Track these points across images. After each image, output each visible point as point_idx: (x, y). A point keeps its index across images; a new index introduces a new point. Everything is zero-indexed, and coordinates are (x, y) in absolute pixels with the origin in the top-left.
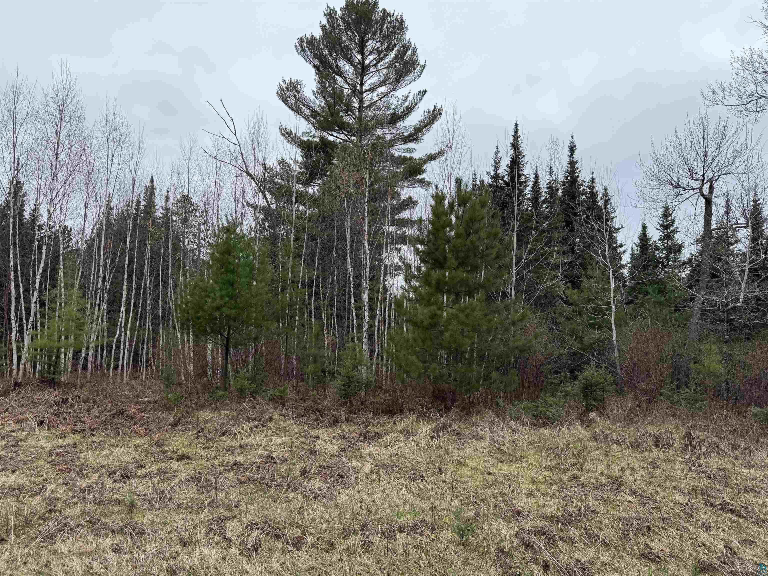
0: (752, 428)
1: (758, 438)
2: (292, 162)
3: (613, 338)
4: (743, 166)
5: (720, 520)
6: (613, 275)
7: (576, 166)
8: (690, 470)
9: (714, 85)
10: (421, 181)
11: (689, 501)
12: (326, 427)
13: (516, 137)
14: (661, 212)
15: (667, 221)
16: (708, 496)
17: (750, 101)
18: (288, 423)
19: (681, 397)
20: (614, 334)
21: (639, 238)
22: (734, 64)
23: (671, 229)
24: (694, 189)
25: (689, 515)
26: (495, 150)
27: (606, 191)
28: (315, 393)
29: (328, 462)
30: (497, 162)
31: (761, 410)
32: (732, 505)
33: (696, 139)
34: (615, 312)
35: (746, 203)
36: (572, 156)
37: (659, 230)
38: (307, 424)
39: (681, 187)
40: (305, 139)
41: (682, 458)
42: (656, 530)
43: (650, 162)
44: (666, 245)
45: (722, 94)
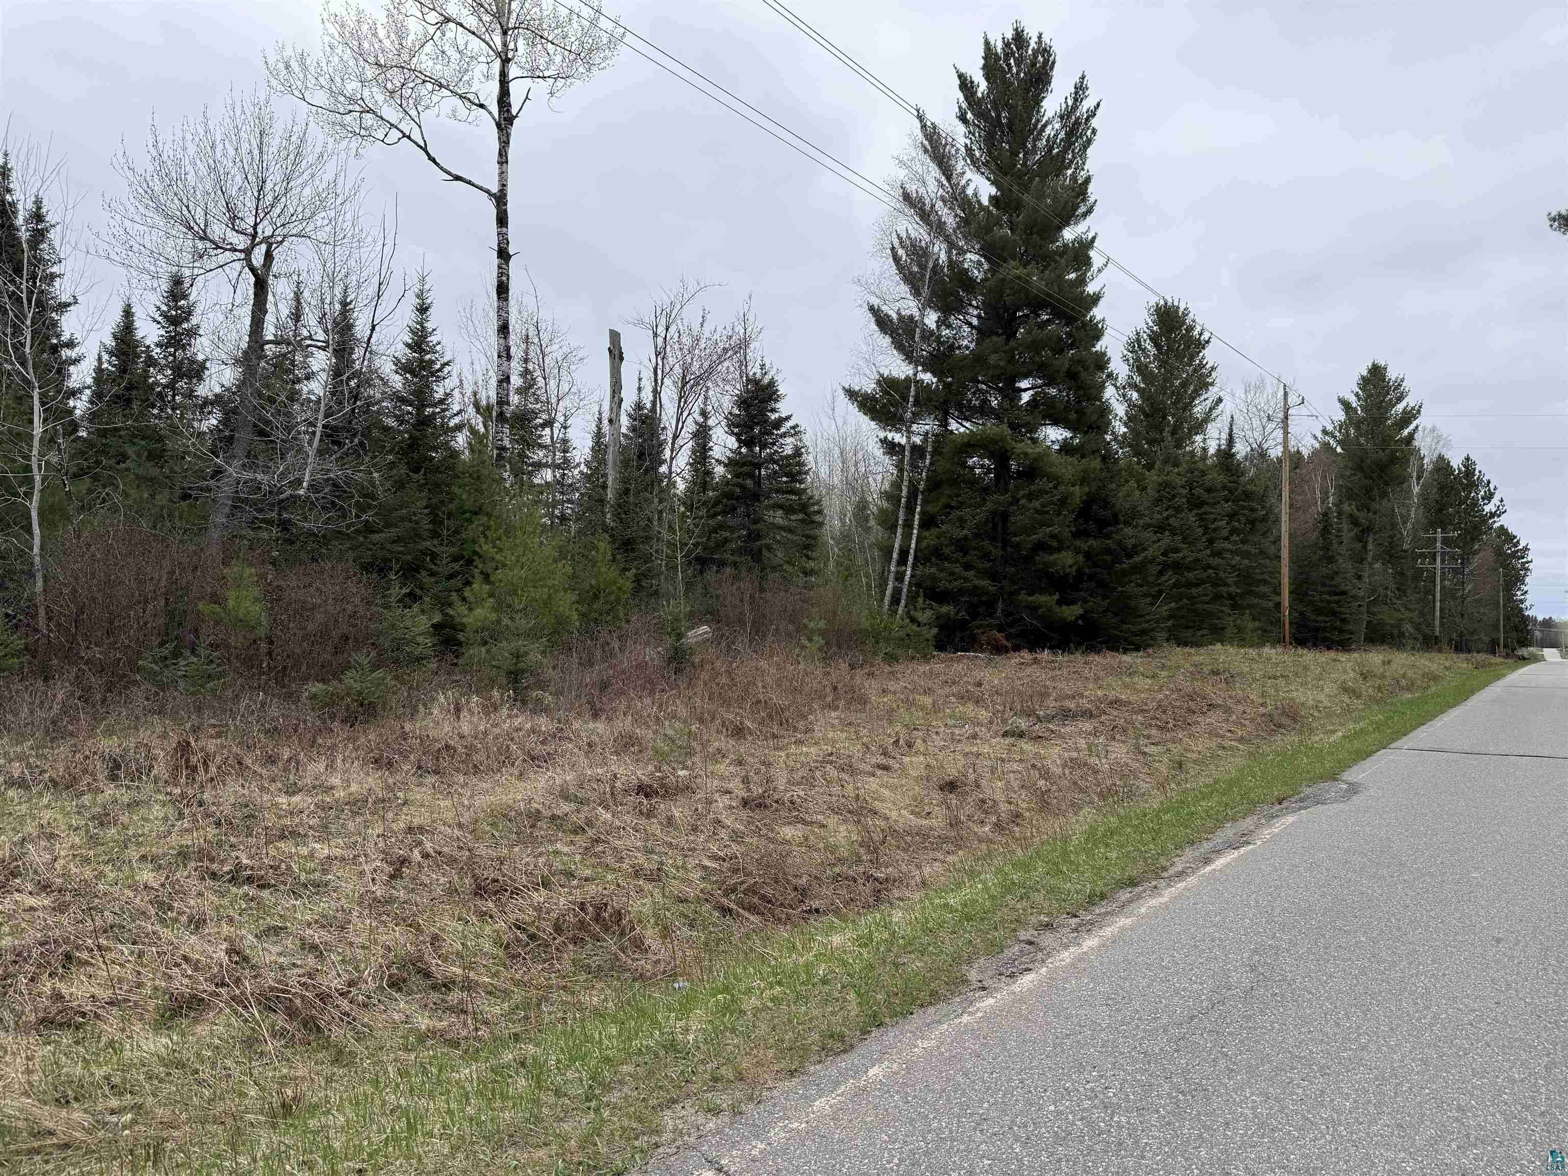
0: (305, 721)
1: (315, 737)
3: (31, 549)
4: (327, 229)
5: (225, 902)
6: (43, 404)
8: (181, 816)
9: (289, 52)
11: (167, 878)
14: (165, 286)
15: (177, 308)
16: (212, 860)
17: (350, 111)
19: (180, 673)
20: (37, 541)
21: (115, 336)
22: (328, 25)
23: (185, 326)
24: (236, 250)
25: (163, 906)
27: (39, 208)
31: (324, 687)
32: (252, 869)
33: (245, 146)
34: (42, 491)
35: (328, 301)
37: (159, 323)
39: (211, 241)
41: (167, 794)
42: (85, 955)
43: (145, 165)
44: (171, 358)
45: (301, 76)
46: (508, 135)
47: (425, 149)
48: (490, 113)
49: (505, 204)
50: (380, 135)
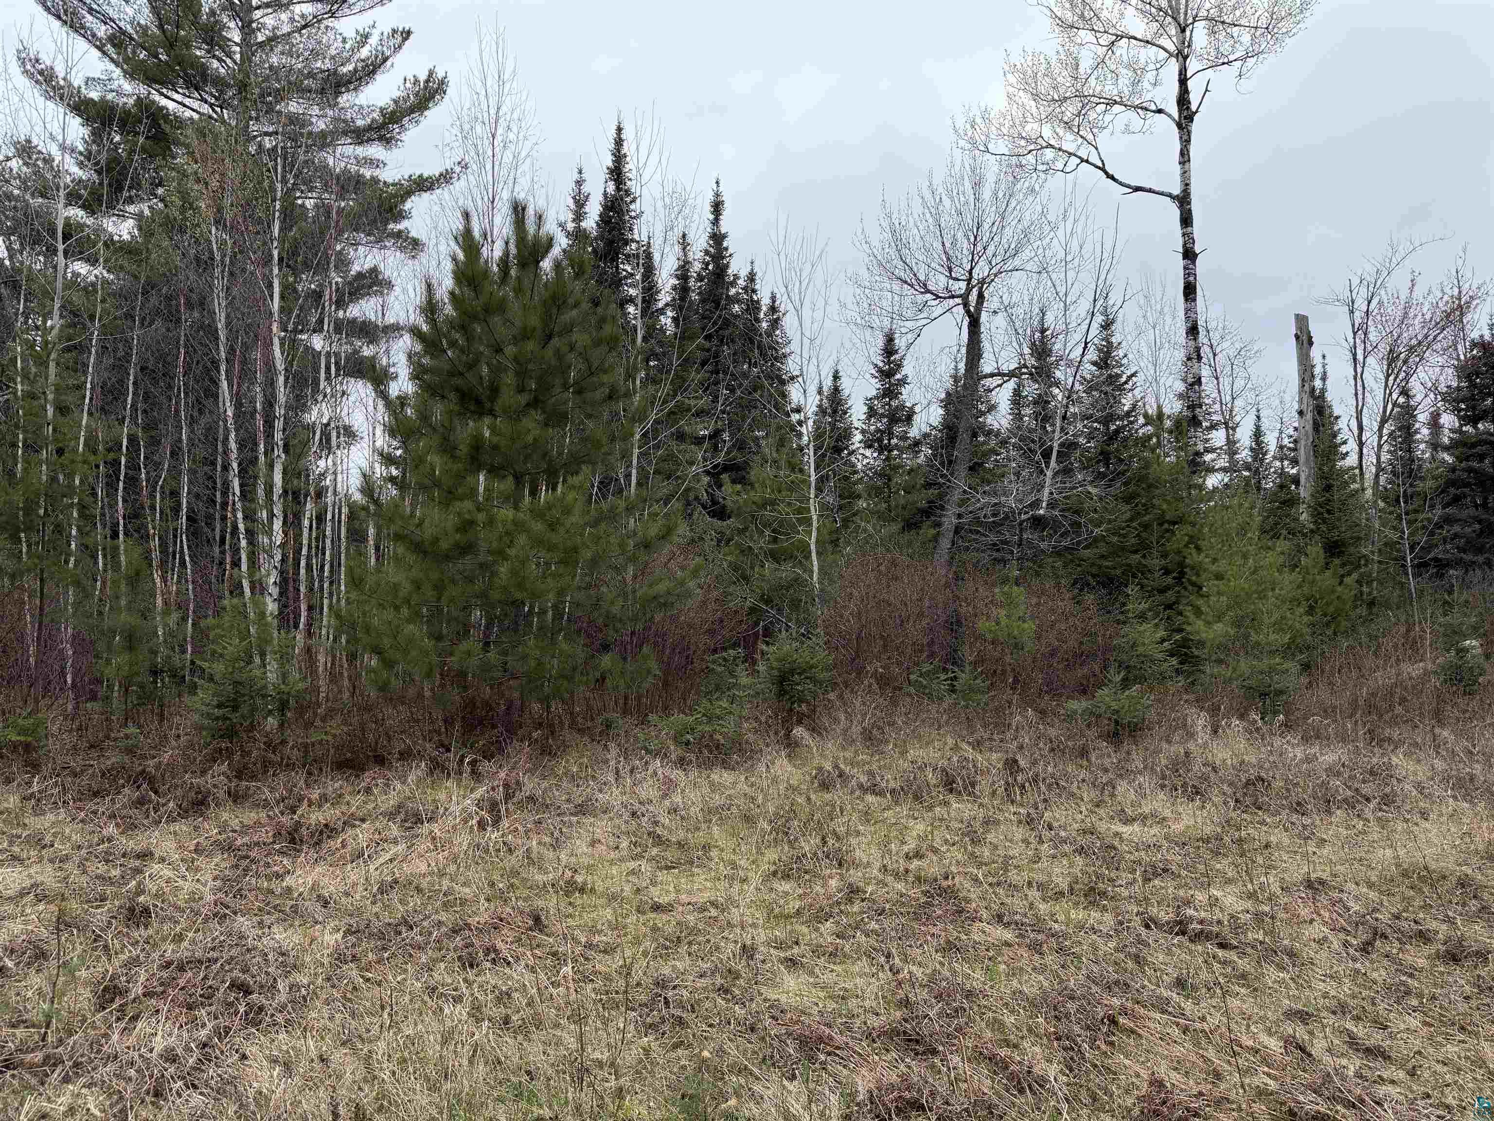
2: (54, 150)
7: (725, 244)
9: (976, 112)
10: (399, 235)
12: (171, 820)
13: (619, 158)
14: (880, 342)
15: (890, 362)
17: (1031, 151)
18: (51, 817)
20: (815, 570)
22: (1009, 76)
23: (897, 377)
24: (955, 297)
26: (576, 176)
27: (774, 302)
28: (132, 730)
29: (193, 942)
30: (580, 203)
34: (817, 529)
36: (716, 222)
37: (876, 378)
38: (113, 816)
39: (932, 293)
40: (94, 95)
44: (887, 407)
45: (984, 131)
46: (1189, 133)
47: (1103, 169)
48: (1169, 116)
49: (1189, 203)
50: (1060, 165)
